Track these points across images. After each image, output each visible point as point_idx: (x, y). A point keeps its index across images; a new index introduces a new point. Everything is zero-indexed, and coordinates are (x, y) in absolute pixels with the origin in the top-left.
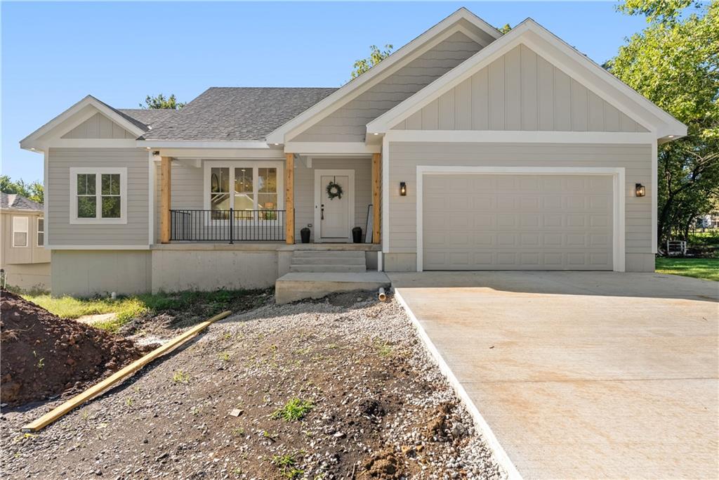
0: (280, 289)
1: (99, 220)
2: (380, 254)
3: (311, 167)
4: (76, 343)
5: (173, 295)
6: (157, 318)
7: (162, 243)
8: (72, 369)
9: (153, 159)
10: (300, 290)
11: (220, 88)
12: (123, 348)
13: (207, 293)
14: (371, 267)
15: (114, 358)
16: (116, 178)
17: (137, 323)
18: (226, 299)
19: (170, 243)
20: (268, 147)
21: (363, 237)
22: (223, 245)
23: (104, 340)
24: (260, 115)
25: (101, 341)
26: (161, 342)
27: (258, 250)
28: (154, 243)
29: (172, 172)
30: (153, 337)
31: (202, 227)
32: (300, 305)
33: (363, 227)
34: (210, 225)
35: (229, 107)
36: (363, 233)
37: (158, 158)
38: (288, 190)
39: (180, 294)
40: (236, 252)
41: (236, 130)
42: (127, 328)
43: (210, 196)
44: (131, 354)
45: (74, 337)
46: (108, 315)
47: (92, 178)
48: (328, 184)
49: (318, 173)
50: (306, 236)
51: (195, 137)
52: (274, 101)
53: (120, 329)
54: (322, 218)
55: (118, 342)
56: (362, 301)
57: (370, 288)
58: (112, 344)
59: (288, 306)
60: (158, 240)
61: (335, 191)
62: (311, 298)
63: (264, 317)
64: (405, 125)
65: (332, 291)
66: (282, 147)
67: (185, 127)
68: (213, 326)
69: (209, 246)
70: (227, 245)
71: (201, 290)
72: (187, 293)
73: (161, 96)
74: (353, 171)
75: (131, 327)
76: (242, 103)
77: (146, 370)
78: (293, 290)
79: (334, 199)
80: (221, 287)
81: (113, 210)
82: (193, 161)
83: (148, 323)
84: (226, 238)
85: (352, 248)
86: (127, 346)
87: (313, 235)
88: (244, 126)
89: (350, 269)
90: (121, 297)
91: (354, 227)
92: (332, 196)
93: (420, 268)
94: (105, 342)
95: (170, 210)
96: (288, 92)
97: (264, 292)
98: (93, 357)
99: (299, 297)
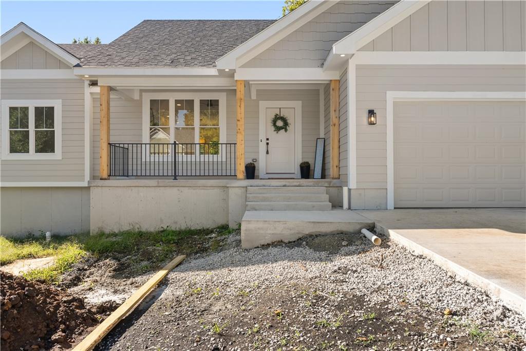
0: (246, 230)
1: (32, 155)
2: (345, 190)
3: (255, 98)
4: (13, 307)
5: (115, 235)
6: (101, 263)
7: (101, 179)
8: (8, 345)
9: (89, 90)
10: (269, 232)
11: (154, 21)
12: (73, 311)
13: (151, 233)
14: (336, 204)
15: (62, 326)
16: (51, 110)
17: (79, 269)
18: (173, 240)
19: (109, 179)
20: (217, 74)
21: (311, 173)
22: (167, 181)
23: (48, 300)
24: (201, 43)
25: (45, 301)
26: (116, 298)
27: (205, 187)
28: (90, 179)
29: (112, 104)
30: (103, 291)
31: (139, 162)
32: (274, 251)
33: (311, 162)
34: (148, 160)
35: (167, 36)
36: (312, 168)
37: (96, 89)
38: (239, 120)
39: (122, 234)
40: (182, 189)
41: (179, 57)
42: (70, 278)
43: (149, 129)
44: (83, 318)
45: (10, 299)
46: (45, 260)
47: (25, 110)
48: (274, 117)
49: (263, 104)
50: (251, 171)
51: (137, 64)
52: (213, 31)
53: (61, 277)
54: (267, 153)
55: (65, 302)
56: (347, 245)
57: (351, 229)
58: (58, 306)
59: (258, 251)
60: (94, 176)
61: (281, 123)
62: (282, 241)
63: (234, 264)
64: (373, 46)
65: (307, 233)
66: (231, 74)
67: (124, 55)
68: (172, 276)
69: (153, 182)
70: (171, 181)
71: (144, 230)
72: (128, 234)
73: (86, 39)
74: (301, 102)
75: (74, 276)
76: (180, 33)
77: (106, 345)
78: (262, 232)
79: (279, 132)
80: (165, 227)
81: (46, 144)
82: (131, 91)
83: (92, 270)
84: (170, 174)
85: (310, 184)
86: (77, 307)
87: (258, 170)
88: (187, 53)
89: (313, 207)
90: (59, 239)
91: (301, 162)
92: (278, 129)
93: (391, 205)
94: (50, 303)
95: (109, 144)
96: (225, 25)
97: (212, 232)
98: (35, 326)
99: (268, 240)
